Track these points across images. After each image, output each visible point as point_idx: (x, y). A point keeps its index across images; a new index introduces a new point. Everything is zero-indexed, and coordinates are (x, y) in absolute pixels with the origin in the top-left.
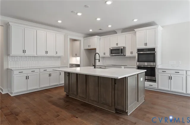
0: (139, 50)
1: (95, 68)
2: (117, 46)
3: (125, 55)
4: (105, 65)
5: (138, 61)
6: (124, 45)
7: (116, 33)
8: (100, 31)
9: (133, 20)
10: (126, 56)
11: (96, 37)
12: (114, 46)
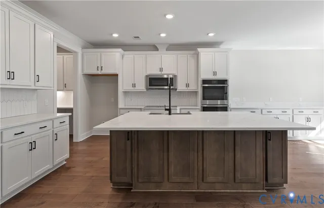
0: (204, 82)
1: (170, 114)
2: (160, 73)
3: (176, 89)
4: (143, 107)
5: (204, 98)
6: (175, 72)
7: (156, 49)
8: (137, 41)
9: (208, 34)
10: (177, 91)
11: (118, 52)
12: (155, 72)
